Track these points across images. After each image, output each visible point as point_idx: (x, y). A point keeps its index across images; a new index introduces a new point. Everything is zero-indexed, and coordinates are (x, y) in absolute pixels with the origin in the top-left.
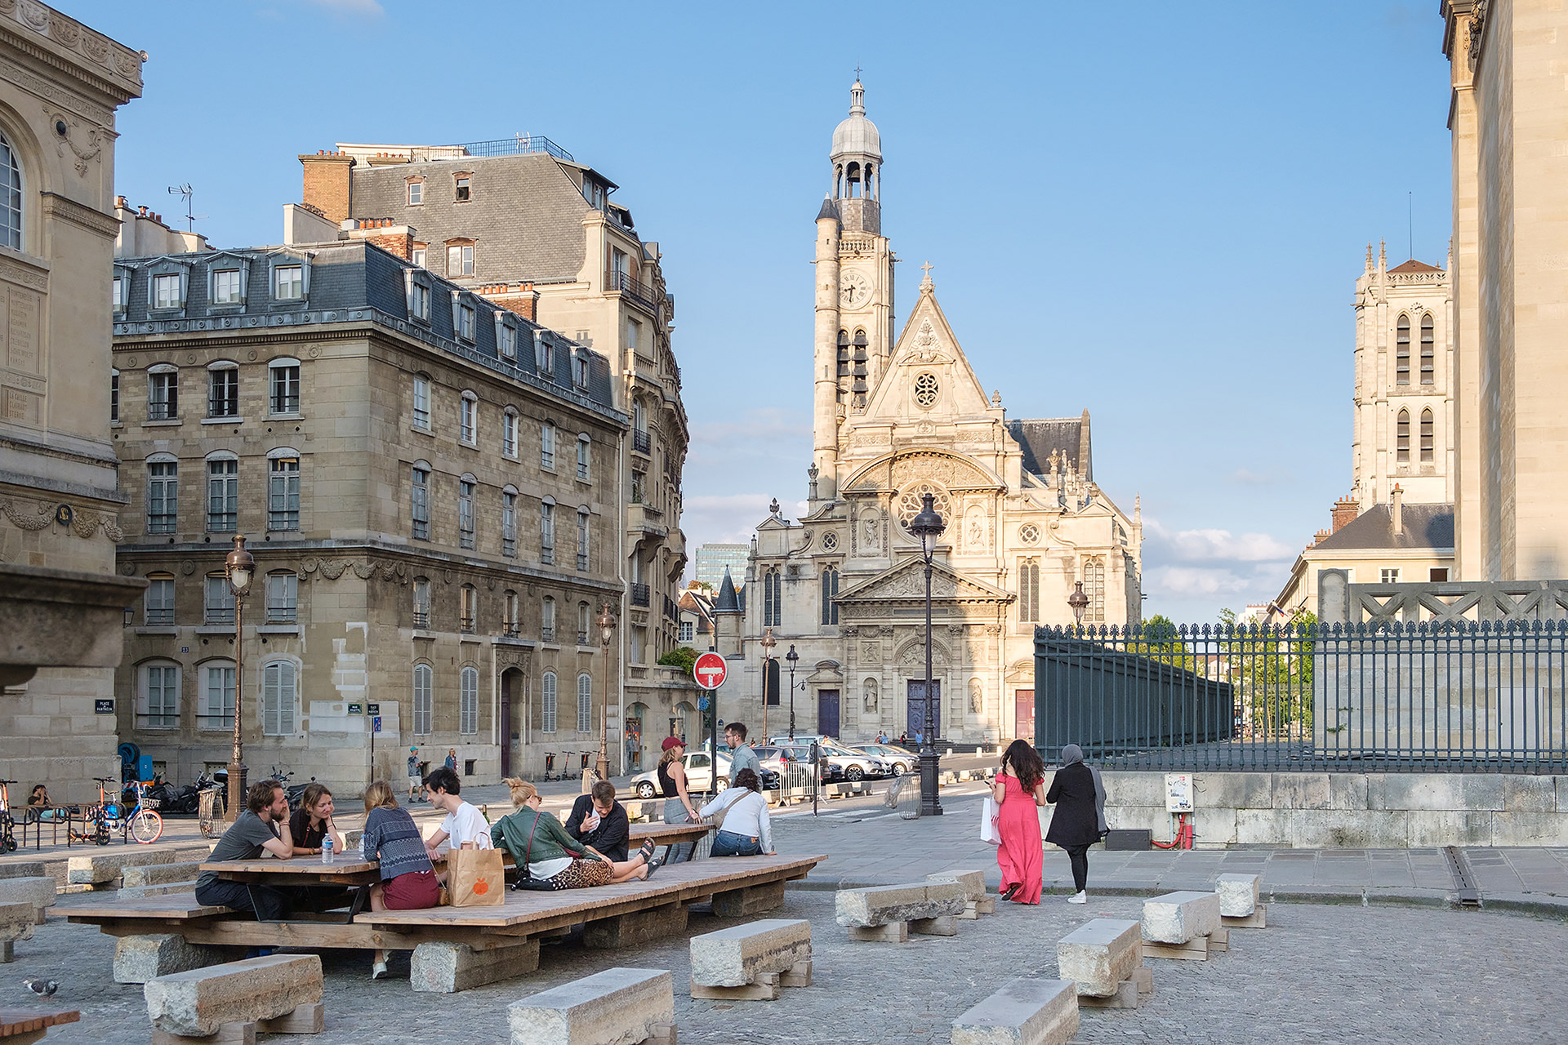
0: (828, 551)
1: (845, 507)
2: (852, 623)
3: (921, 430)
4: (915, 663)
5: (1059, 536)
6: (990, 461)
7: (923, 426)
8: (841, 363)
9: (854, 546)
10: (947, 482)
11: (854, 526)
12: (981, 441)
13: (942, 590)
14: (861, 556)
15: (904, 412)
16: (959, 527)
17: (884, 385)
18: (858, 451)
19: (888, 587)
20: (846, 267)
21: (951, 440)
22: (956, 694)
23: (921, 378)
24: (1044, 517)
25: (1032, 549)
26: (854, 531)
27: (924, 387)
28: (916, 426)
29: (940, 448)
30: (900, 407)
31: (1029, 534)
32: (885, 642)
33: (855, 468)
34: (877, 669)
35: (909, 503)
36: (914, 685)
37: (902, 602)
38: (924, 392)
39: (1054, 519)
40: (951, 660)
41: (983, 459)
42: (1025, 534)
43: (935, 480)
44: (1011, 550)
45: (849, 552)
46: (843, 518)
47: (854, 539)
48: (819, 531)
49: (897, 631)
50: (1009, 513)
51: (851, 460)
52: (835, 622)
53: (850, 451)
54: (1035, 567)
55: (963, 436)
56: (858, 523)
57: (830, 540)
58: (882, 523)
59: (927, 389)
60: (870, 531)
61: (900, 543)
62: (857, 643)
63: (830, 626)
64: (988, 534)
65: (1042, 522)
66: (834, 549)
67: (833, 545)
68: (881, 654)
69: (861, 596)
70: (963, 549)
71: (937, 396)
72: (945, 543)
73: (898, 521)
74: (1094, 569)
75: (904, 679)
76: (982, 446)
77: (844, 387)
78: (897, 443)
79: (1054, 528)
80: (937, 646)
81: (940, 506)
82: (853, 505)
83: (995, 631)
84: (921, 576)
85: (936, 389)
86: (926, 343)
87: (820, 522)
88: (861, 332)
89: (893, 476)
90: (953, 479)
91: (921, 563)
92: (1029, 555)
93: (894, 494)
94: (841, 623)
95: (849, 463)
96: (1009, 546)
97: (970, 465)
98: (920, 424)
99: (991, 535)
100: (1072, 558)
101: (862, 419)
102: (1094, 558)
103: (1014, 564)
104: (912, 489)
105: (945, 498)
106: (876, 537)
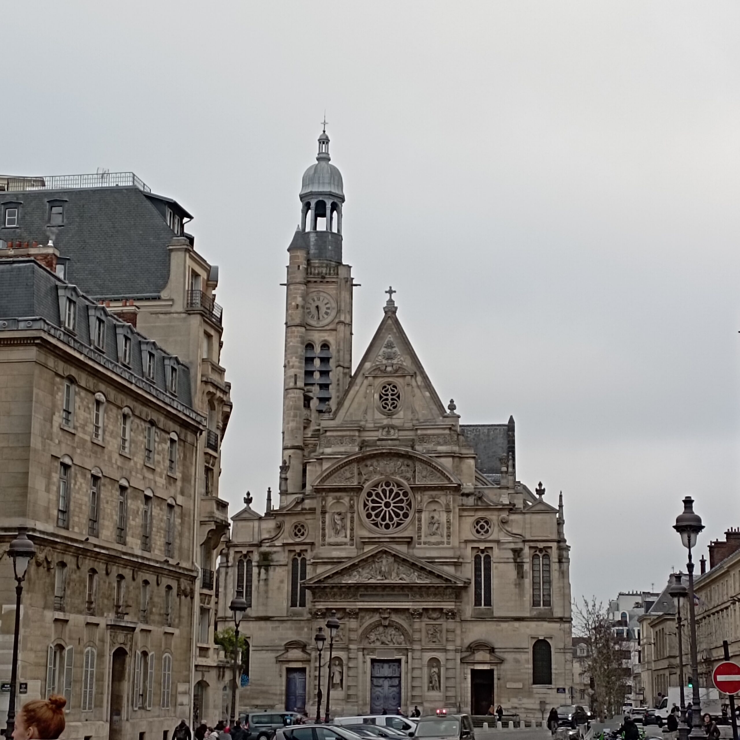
0: (298, 540)
1: (315, 501)
2: (321, 606)
3: (384, 433)
4: (378, 644)
5: (509, 529)
6: (447, 463)
7: (386, 430)
8: (309, 373)
9: (324, 535)
10: (408, 479)
11: (324, 518)
12: (439, 444)
13: (404, 576)
14: (330, 544)
15: (369, 417)
16: (420, 520)
17: (352, 392)
18: (328, 450)
19: (355, 573)
20: (314, 290)
21: (412, 442)
22: (417, 673)
23: (385, 387)
24: (496, 513)
25: (485, 541)
26: (324, 522)
27: (387, 395)
28: (381, 431)
29: (403, 449)
30: (365, 412)
31: (482, 527)
32: (353, 623)
33: (326, 465)
34: (342, 649)
35: (374, 497)
36: (376, 664)
37: (367, 587)
38: (387, 399)
39: (504, 515)
40: (411, 641)
41: (443, 460)
42: (478, 527)
43: (398, 478)
44: (466, 542)
45: (318, 541)
46: (312, 511)
47: (323, 529)
48: (289, 523)
49: (361, 614)
50: (463, 509)
51: (321, 459)
53: (320, 450)
54: (488, 557)
55: (423, 439)
56: (327, 516)
57: (299, 529)
58: (349, 515)
59: (390, 397)
60: (339, 522)
61: (365, 533)
62: (325, 624)
63: (298, 609)
64: (445, 526)
65: (494, 517)
66: (303, 538)
67: (303, 534)
68: (347, 635)
69: (330, 581)
70: (423, 539)
71: (399, 403)
72: (406, 534)
73: (363, 514)
74: (541, 559)
75: (368, 658)
76: (440, 448)
77: (311, 395)
78: (363, 445)
79: (504, 522)
80: (398, 628)
81: (401, 501)
82: (324, 499)
83: (452, 615)
84: (385, 563)
85: (398, 397)
86: (389, 358)
87: (291, 513)
88: (325, 346)
89: (360, 474)
90: (414, 477)
91: (385, 552)
92: (482, 546)
93: (359, 489)
94: (309, 605)
95: (320, 461)
96: (464, 537)
97: (430, 465)
98: (383, 428)
99: (448, 528)
100: (521, 549)
101: (332, 423)
102: (541, 550)
103: (469, 553)
104: (376, 486)
105: (405, 494)
106: (344, 527)
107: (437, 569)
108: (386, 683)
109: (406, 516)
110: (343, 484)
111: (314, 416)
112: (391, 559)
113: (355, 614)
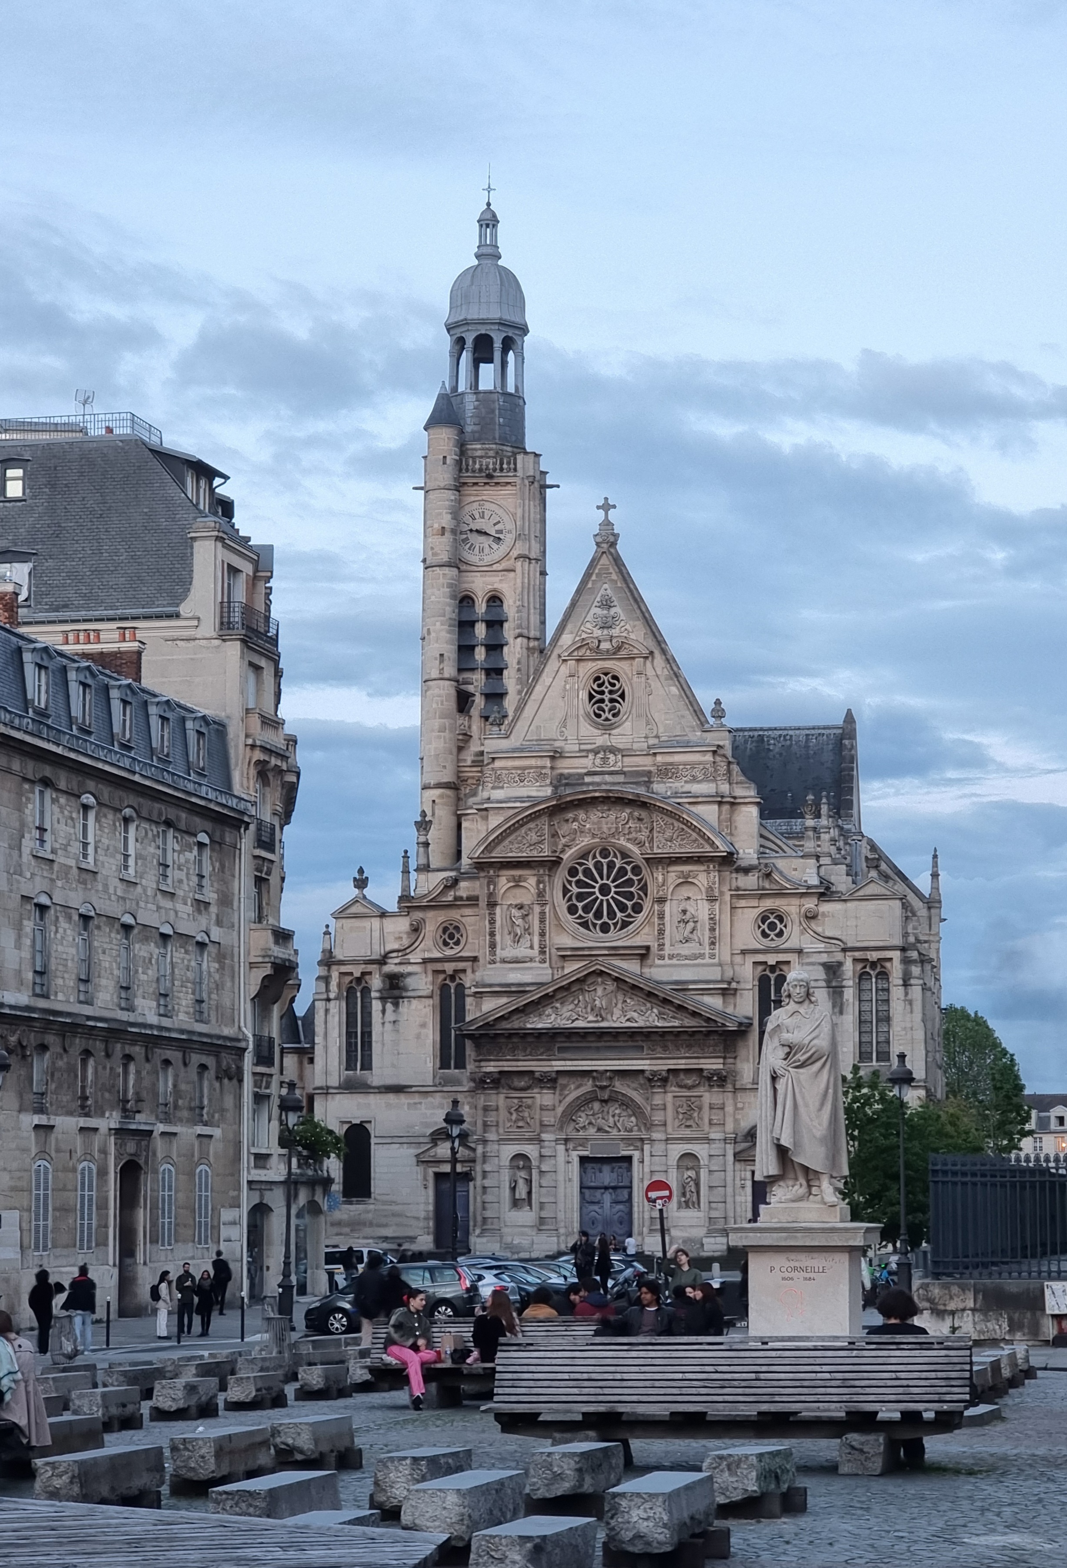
0: (449, 952)
1: (477, 884)
2: (491, 1067)
3: (598, 761)
4: (592, 1131)
5: (819, 930)
6: (709, 812)
7: (601, 755)
8: (465, 650)
9: (493, 946)
10: (640, 844)
11: (492, 914)
12: (694, 780)
13: (635, 1015)
14: (503, 961)
15: (570, 733)
16: (661, 916)
17: (539, 689)
18: (498, 794)
19: (549, 1011)
20: (473, 499)
21: (646, 778)
23: (598, 678)
24: (795, 901)
25: (777, 951)
26: (492, 922)
27: (603, 693)
28: (591, 756)
29: (631, 790)
30: (564, 724)
31: (772, 926)
32: (544, 1097)
33: (495, 820)
34: (530, 1140)
35: (581, 876)
36: (589, 1166)
37: (571, 1034)
38: (602, 701)
39: (810, 904)
40: (649, 1126)
41: (699, 809)
42: (765, 927)
43: (622, 842)
44: (744, 952)
45: (484, 954)
46: (473, 901)
47: (492, 934)
48: (433, 921)
49: (562, 1081)
50: (739, 894)
51: (486, 809)
52: (461, 1064)
53: (483, 794)
55: (666, 771)
56: (498, 910)
57: (450, 934)
58: (537, 909)
59: (607, 696)
60: (519, 922)
61: (566, 941)
62: (499, 1099)
63: (453, 1072)
64: (707, 927)
65: (792, 908)
66: (457, 949)
67: (457, 943)
68: (537, 1117)
69: (505, 1025)
70: (668, 950)
71: (624, 707)
72: (638, 941)
73: (562, 906)
74: (874, 980)
75: (575, 1156)
76: (696, 788)
77: (471, 688)
78: (560, 781)
79: (811, 917)
80: (627, 1104)
81: (630, 883)
82: (491, 881)
83: (719, 1080)
84: (600, 994)
85: (622, 696)
86: (606, 625)
87: (434, 905)
88: (495, 600)
89: (555, 835)
90: (651, 841)
91: (601, 973)
92: (772, 959)
93: (556, 863)
94: (470, 1067)
95: (484, 813)
96: (740, 945)
97: (679, 819)
98: (596, 752)
99: (712, 930)
100: (840, 964)
101: (504, 744)
102: (873, 965)
103: (747, 973)
104: (585, 856)
105: (637, 870)
106: (527, 930)
107: (693, 1001)
108: (607, 1198)
109: (637, 908)
110: (525, 854)
111: (476, 726)
112: (611, 986)
113: (550, 1081)
